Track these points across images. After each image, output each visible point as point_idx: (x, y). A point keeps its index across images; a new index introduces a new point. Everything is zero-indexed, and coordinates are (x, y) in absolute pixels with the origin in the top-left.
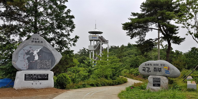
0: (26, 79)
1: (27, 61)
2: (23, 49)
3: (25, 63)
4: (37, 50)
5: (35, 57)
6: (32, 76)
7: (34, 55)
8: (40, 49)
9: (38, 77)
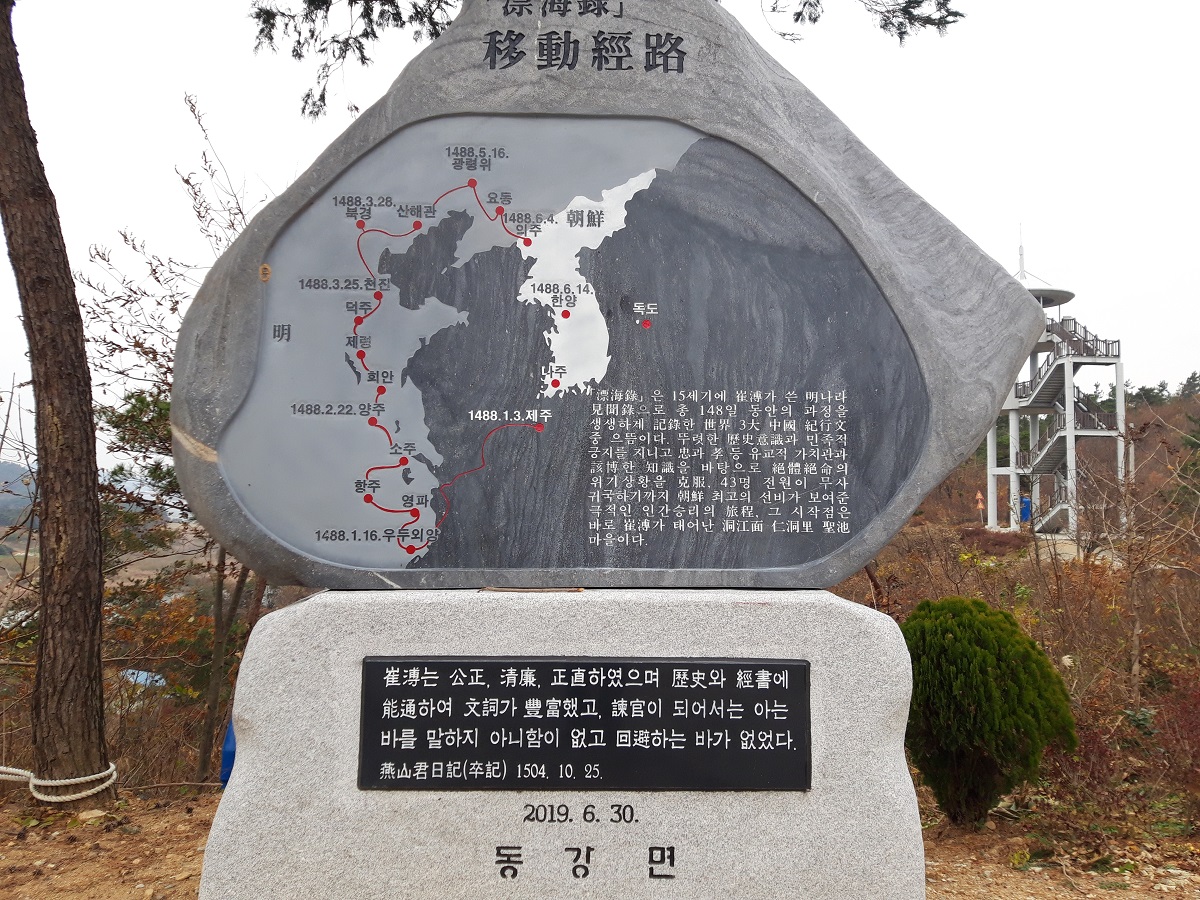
0: (388, 768)
1: (406, 402)
2: (344, 188)
3: (375, 449)
4: (580, 203)
5: (557, 341)
6: (492, 706)
7: (527, 293)
8: (643, 181)
9: (612, 725)
